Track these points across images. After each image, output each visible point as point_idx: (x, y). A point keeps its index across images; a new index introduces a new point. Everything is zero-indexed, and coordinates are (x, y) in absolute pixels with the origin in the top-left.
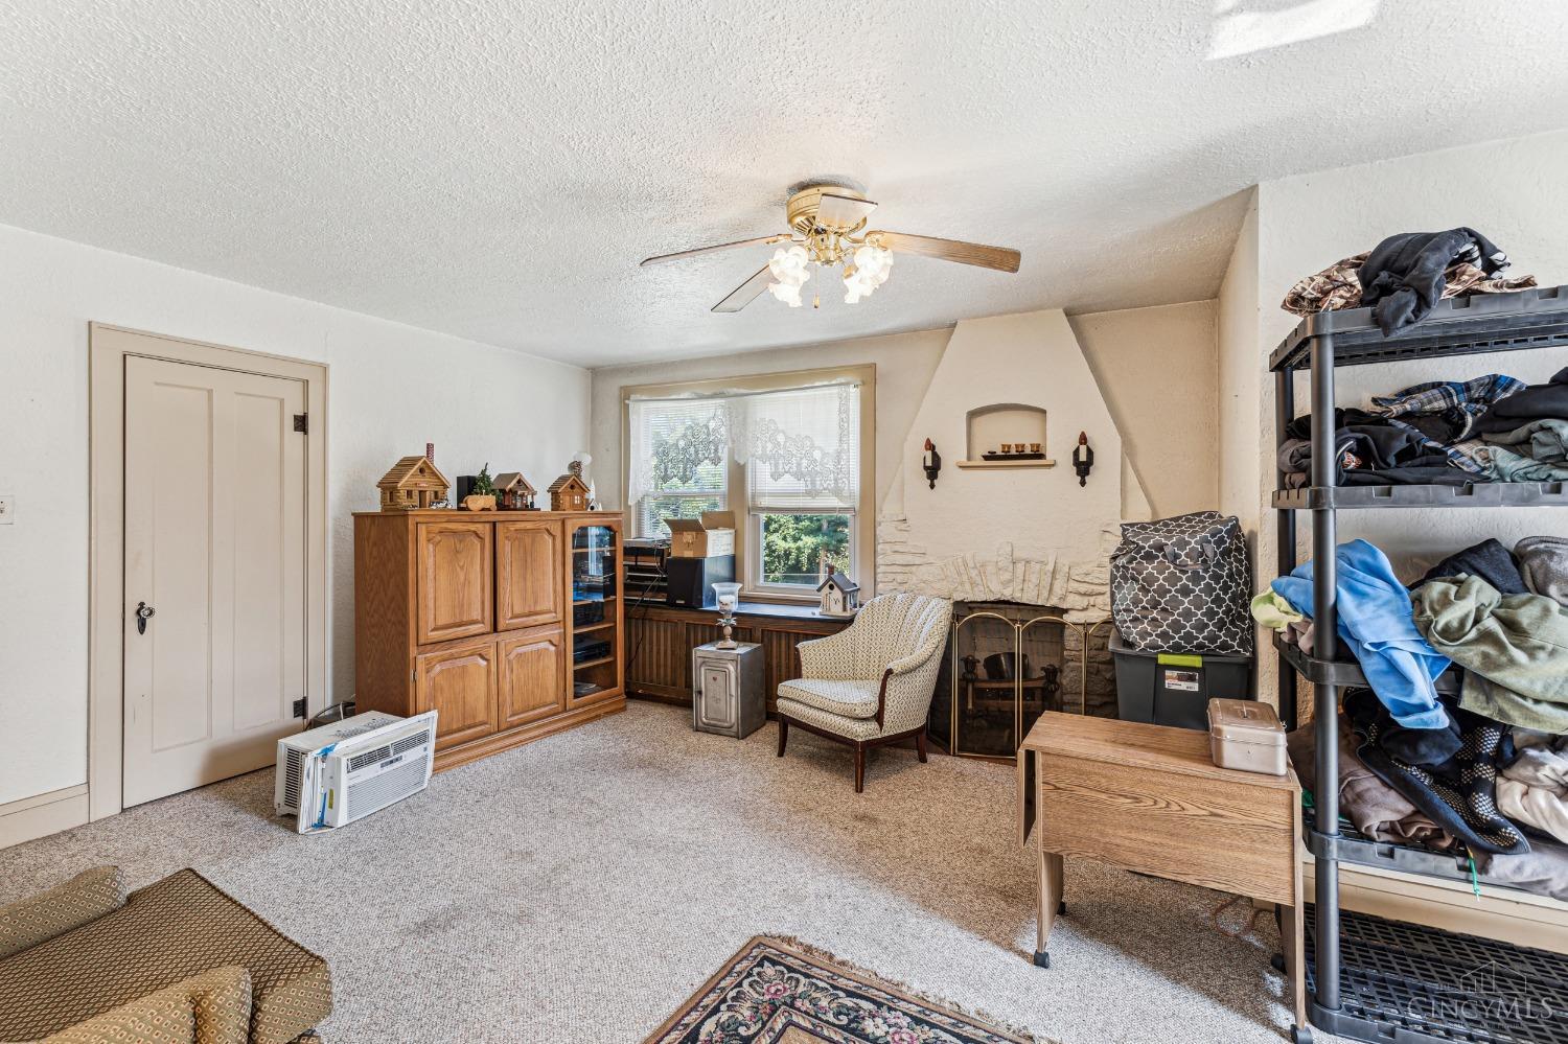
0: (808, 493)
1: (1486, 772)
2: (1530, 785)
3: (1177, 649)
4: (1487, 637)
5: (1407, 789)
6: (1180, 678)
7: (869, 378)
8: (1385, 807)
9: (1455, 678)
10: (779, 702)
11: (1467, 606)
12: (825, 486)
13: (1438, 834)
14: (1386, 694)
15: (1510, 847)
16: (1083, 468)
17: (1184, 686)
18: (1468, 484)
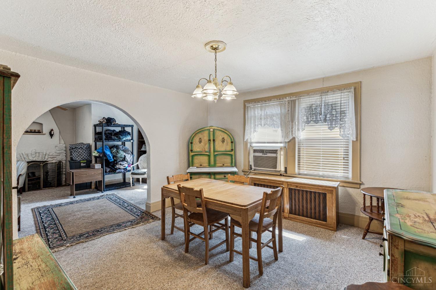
1: (115, 165)
2: (118, 165)
3: (83, 160)
4: (116, 153)
5: (110, 168)
6: (83, 164)
8: (108, 170)
9: (114, 157)
11: (115, 150)
13: (112, 171)
14: (109, 159)
15: (117, 170)
16: (51, 135)
17: (84, 165)
18: (114, 140)
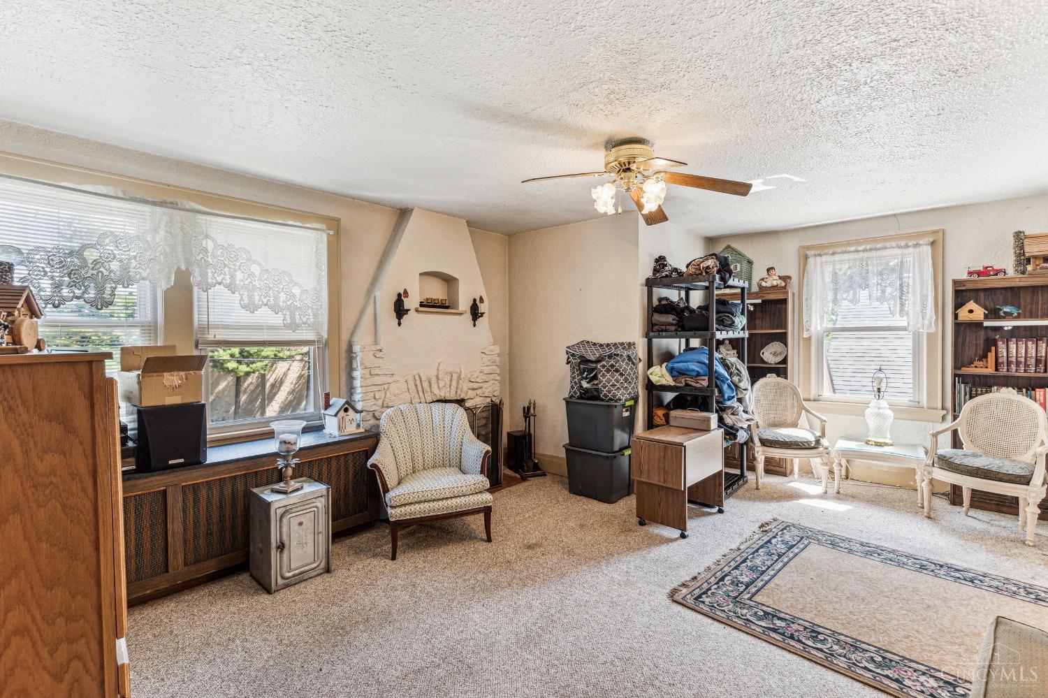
0: (286, 326)
6: (626, 411)
7: (334, 225)
10: (389, 510)
12: (304, 320)
16: (475, 313)
17: (627, 414)
